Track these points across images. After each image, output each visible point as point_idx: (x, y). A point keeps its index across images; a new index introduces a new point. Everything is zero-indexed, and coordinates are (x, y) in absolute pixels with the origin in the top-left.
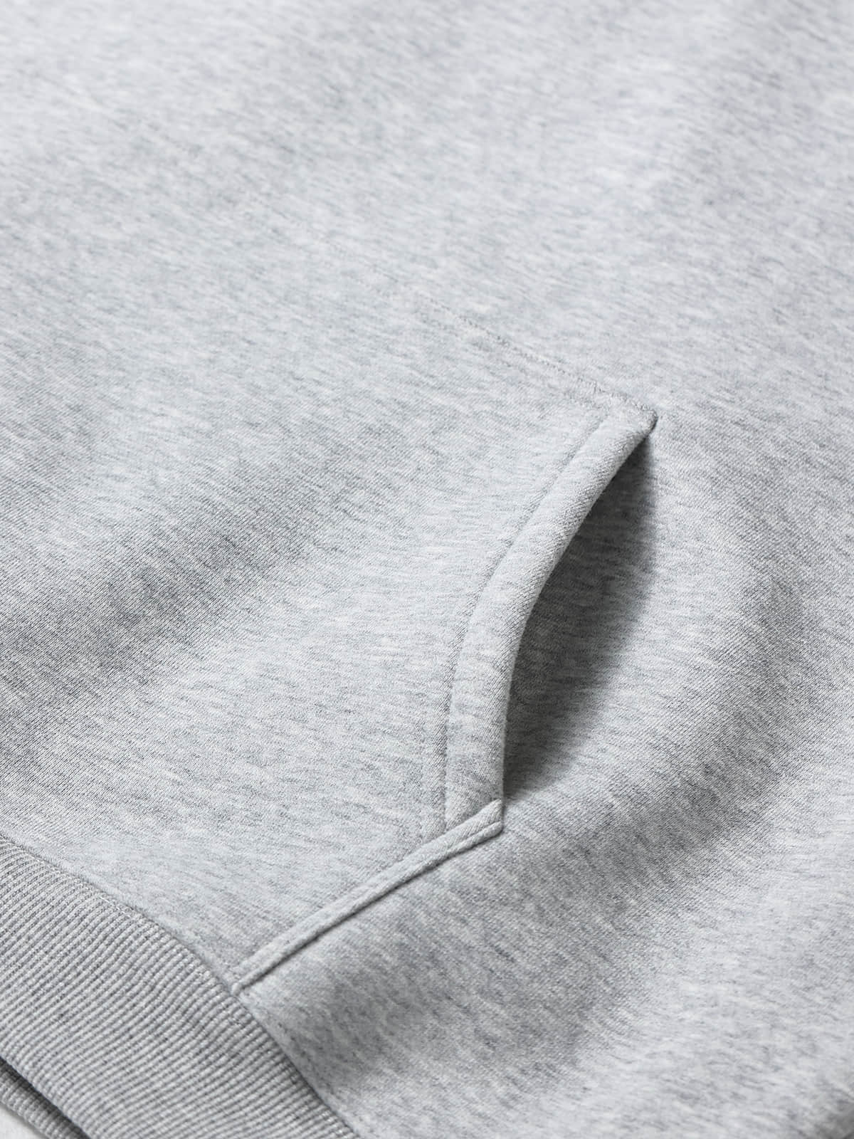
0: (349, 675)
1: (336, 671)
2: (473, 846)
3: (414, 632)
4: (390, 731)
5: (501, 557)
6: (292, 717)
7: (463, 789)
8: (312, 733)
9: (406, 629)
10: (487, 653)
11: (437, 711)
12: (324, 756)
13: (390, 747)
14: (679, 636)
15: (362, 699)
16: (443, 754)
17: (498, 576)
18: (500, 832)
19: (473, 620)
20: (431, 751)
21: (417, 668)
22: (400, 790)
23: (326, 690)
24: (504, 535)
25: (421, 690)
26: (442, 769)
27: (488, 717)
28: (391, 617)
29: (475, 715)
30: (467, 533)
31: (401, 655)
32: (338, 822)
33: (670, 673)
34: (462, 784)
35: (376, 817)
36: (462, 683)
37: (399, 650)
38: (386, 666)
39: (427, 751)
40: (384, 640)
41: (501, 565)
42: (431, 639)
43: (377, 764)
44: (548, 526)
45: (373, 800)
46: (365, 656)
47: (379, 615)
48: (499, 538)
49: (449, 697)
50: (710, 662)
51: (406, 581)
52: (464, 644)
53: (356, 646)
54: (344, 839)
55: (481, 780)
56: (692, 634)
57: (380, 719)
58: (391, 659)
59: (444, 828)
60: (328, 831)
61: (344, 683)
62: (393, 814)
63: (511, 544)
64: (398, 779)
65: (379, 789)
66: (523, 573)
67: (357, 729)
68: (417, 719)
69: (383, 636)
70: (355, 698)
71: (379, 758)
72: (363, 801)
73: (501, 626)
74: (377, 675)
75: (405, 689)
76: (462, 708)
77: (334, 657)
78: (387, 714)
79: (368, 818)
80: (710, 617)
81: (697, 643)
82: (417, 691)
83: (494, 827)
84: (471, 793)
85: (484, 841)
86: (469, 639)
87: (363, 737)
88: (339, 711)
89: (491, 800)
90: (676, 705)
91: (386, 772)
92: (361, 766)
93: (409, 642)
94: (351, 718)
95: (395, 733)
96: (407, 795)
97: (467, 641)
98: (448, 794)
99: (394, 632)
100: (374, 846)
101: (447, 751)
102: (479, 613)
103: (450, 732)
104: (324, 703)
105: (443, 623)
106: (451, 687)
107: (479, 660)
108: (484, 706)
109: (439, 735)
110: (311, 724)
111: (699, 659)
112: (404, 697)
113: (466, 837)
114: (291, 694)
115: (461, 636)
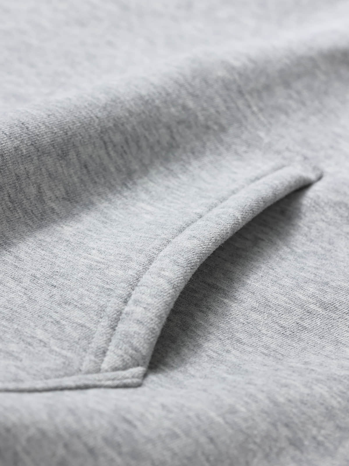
0: (62, 265)
1: (53, 260)
2: (117, 387)
3: (117, 252)
4: (80, 306)
5: (192, 222)
6: (12, 277)
7: (120, 352)
8: (23, 290)
9: (112, 249)
10: (167, 274)
11: (119, 301)
12: (27, 305)
13: (77, 315)
14: (302, 288)
15: (66, 282)
16: (114, 329)
17: (188, 232)
18: (139, 385)
19: (162, 254)
20: (106, 324)
21: (112, 273)
22: (75, 342)
23: (42, 269)
24: (199, 211)
25: (112, 287)
26: (109, 337)
27: (154, 311)
28: (104, 239)
29: (145, 308)
30: (172, 205)
31: (103, 263)
32: (22, 345)
33: (289, 311)
34: (121, 349)
35: (51, 351)
36: (141, 288)
37: (103, 261)
38: (90, 267)
39: (102, 324)
40: (94, 252)
41: (191, 227)
42: (129, 259)
43: (64, 322)
44: (231, 210)
45: (52, 341)
46: (78, 258)
47: (95, 235)
48: (194, 211)
49: (130, 295)
50: (320, 310)
51: (120, 220)
52: (151, 266)
53: (73, 250)
54: (23, 355)
55: (136, 350)
56: (311, 289)
57: (76, 297)
58: (95, 264)
59: (98, 371)
60: (13, 347)
61: (56, 269)
62: (64, 352)
63: (201, 217)
64: (75, 335)
65: (59, 336)
66: (206, 233)
67: (57, 298)
68: (102, 303)
69: (94, 249)
70: (61, 280)
71: (66, 320)
72: (46, 340)
73: (182, 261)
74: (82, 271)
75: (100, 284)
76: (137, 302)
77: (54, 251)
78: (81, 297)
79: (45, 350)
80: (327, 284)
81: (313, 296)
82: (108, 287)
83: (135, 380)
84: (125, 356)
85: (126, 386)
86: (156, 264)
87: (59, 304)
88: (48, 284)
89: (138, 365)
90: (288, 333)
91: (68, 329)
92: (52, 320)
93: (112, 257)
94: (55, 291)
95: (83, 308)
96: (78, 346)
97: (154, 264)
98: (108, 353)
99: (103, 249)
100: (44, 365)
101: (117, 328)
102: (167, 250)
103: (123, 315)
104: (38, 276)
105: (140, 251)
106: (133, 290)
107: (159, 277)
108: (153, 304)
109: (115, 316)
110: (24, 285)
111: (312, 306)
112: (97, 289)
113: (113, 380)
114: (16, 264)
115: (151, 262)
